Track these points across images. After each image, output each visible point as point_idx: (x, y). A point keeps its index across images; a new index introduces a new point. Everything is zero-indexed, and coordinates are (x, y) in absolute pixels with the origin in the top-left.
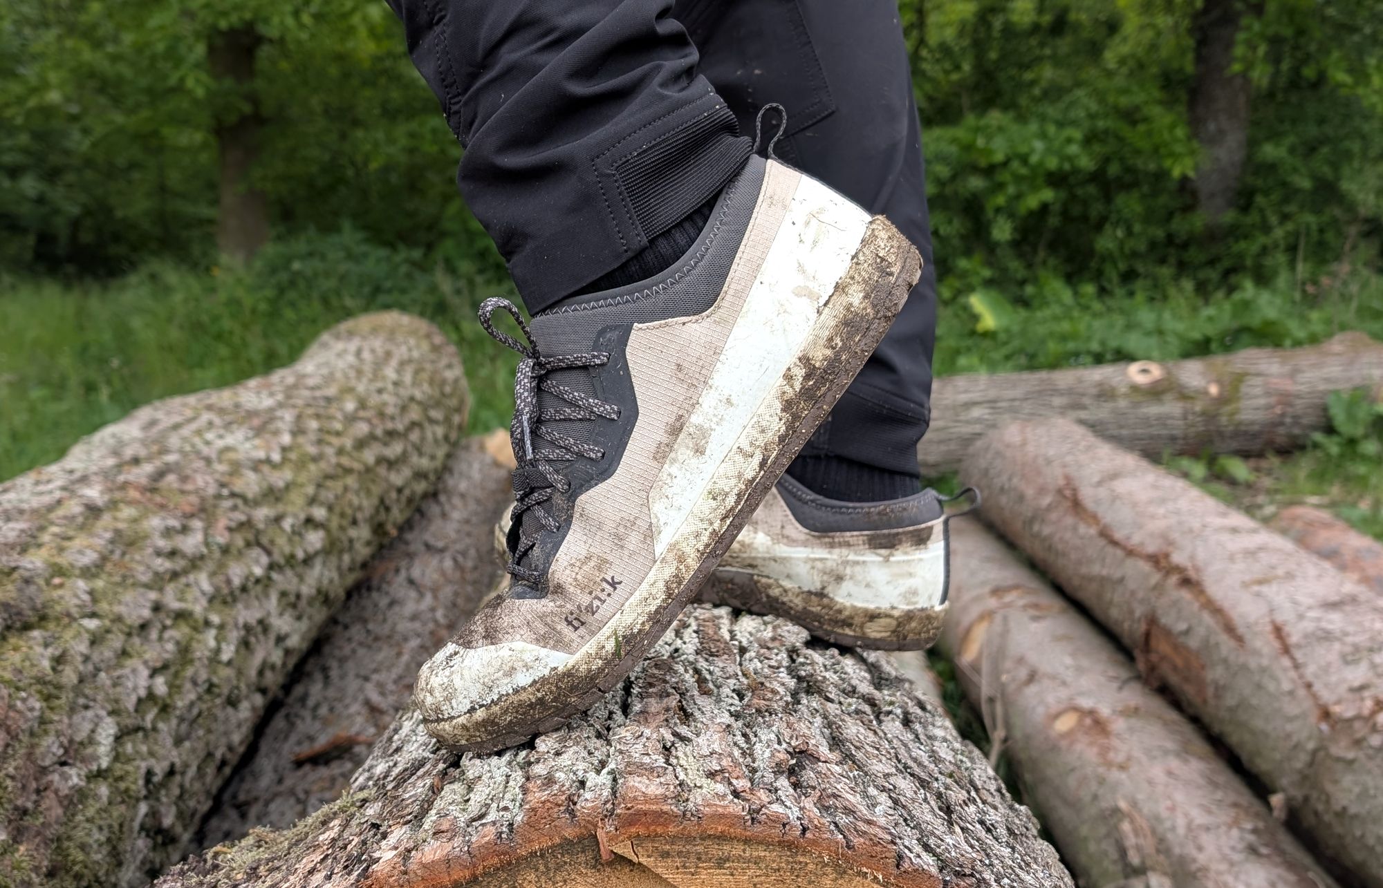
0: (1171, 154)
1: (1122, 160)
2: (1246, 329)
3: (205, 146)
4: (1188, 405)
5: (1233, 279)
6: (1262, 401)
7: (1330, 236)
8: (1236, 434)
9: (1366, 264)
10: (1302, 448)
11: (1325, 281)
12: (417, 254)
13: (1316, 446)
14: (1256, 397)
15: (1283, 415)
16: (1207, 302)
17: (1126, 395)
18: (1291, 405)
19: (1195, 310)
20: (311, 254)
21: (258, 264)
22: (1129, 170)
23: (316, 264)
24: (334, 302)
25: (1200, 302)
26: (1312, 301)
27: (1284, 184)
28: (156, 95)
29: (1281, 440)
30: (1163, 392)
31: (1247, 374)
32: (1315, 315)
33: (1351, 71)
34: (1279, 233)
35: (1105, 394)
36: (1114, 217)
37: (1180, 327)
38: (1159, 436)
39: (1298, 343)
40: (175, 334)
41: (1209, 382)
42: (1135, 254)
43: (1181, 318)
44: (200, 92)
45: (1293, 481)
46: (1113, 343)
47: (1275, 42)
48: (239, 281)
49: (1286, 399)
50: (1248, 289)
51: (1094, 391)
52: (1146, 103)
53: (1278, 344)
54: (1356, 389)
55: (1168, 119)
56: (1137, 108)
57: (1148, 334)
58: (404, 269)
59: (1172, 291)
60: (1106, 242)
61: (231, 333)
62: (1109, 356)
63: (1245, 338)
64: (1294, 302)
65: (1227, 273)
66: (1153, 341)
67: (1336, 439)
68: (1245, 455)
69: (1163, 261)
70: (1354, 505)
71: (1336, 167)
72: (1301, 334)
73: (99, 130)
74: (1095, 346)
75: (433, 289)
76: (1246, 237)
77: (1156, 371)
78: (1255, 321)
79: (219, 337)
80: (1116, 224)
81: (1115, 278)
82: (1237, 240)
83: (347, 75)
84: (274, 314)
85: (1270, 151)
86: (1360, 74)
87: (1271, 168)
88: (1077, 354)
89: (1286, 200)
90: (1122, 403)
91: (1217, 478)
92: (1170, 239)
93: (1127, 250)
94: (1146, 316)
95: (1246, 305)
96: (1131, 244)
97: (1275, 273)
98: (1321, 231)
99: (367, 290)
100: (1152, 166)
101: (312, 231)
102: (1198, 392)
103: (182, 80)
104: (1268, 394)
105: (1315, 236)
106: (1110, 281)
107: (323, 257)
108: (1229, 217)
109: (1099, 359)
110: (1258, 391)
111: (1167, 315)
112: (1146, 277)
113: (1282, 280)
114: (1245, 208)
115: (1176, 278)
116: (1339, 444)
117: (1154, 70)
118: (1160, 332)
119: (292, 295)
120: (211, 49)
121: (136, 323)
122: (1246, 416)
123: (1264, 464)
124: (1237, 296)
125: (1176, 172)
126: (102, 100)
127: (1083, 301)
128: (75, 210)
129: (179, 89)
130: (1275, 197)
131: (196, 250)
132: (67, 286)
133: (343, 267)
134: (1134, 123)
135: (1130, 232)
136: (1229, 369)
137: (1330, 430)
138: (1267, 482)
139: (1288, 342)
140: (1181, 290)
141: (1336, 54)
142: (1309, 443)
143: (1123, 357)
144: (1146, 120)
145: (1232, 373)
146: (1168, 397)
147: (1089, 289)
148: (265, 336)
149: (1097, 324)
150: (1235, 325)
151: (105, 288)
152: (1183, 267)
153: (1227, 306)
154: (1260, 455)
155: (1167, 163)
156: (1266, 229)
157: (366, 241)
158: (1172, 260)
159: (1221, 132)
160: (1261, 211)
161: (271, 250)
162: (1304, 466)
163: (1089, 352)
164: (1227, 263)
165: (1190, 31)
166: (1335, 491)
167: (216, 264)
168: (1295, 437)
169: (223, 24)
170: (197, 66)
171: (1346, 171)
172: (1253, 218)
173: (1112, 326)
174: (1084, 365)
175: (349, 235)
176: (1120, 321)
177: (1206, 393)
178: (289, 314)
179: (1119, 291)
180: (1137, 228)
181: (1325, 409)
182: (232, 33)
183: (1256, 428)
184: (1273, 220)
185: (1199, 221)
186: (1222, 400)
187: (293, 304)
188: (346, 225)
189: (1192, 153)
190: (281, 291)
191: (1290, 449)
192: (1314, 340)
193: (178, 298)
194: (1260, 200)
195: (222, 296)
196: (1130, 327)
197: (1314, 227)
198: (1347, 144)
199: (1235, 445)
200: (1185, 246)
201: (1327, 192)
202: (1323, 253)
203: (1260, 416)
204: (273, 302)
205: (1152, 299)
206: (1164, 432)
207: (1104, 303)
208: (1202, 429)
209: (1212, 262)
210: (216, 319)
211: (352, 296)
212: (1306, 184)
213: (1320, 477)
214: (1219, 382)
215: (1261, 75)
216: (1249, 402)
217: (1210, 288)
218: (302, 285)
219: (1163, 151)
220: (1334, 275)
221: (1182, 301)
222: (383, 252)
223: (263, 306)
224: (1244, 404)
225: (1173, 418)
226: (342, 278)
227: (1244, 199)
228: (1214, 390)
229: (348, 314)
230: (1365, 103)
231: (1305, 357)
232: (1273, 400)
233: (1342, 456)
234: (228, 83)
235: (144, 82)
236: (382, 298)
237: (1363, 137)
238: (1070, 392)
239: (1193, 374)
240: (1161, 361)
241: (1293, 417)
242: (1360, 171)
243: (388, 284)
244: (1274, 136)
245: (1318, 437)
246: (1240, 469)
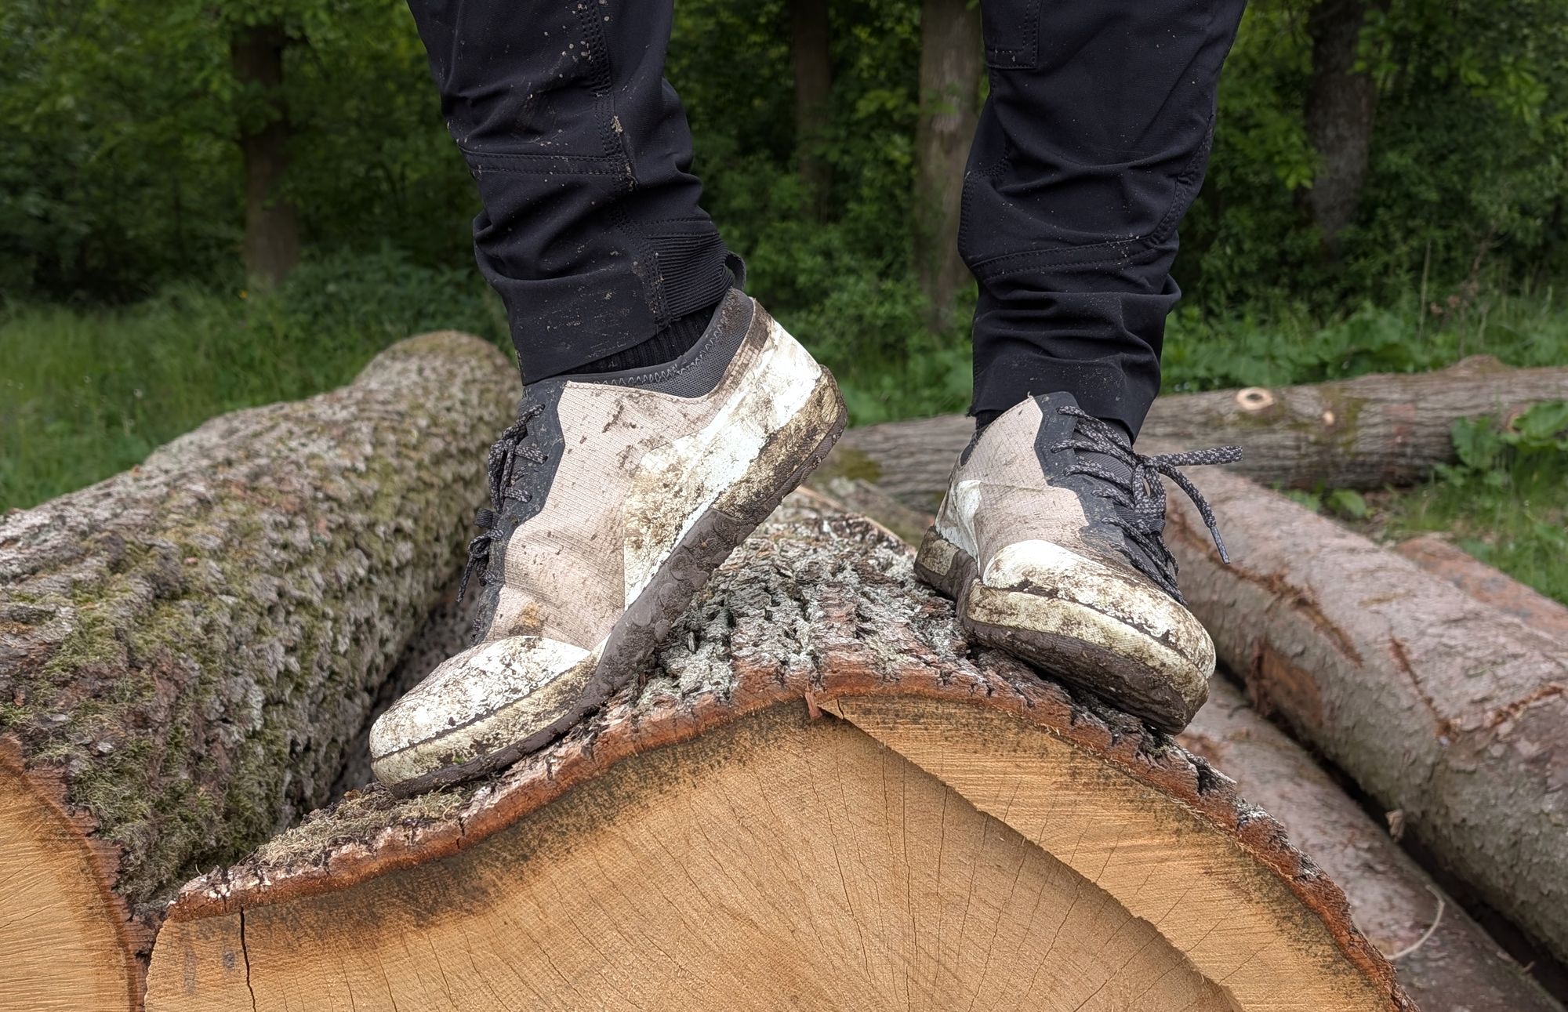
0: (1287, 163)
1: (1233, 170)
2: (1366, 353)
3: (225, 158)
4: (1302, 435)
5: (1351, 301)
6: (1381, 430)
7: (1457, 254)
8: (1352, 466)
9: (1496, 284)
10: (1424, 480)
11: (1452, 300)
12: (462, 275)
13: (1439, 478)
14: (1375, 425)
15: (1404, 445)
16: (1322, 326)
17: (1234, 424)
18: (1413, 434)
19: (1309, 334)
20: (347, 276)
21: (290, 286)
22: (1240, 181)
23: (353, 285)
24: (374, 328)
25: (1315, 325)
26: (1437, 322)
27: (1408, 196)
28: (177, 101)
29: (1399, 472)
30: (1276, 420)
31: (1366, 400)
32: (1439, 339)
33: (1483, 71)
34: (1402, 249)
35: (1212, 422)
36: (1222, 233)
37: (1293, 352)
38: (1271, 468)
39: (1420, 368)
40: (201, 361)
41: (1325, 410)
42: (1244, 274)
43: (1295, 343)
44: (226, 95)
45: (1415, 513)
46: (1221, 370)
47: (1401, 39)
48: (270, 305)
49: (1407, 427)
50: (1369, 310)
51: (1200, 419)
52: (1258, 105)
53: (1399, 370)
54: (1482, 415)
55: (1283, 124)
56: (1250, 112)
57: (1259, 358)
58: (449, 290)
59: (1285, 314)
60: (1212, 261)
61: (262, 362)
62: (1217, 382)
63: (1364, 363)
64: (1417, 325)
65: (1344, 295)
66: (1265, 365)
67: (1460, 469)
68: (1362, 489)
69: (1275, 282)
70: (1479, 539)
71: (1466, 176)
72: (1425, 359)
73: (111, 141)
74: (1201, 373)
75: (481, 313)
76: (1366, 255)
77: (1267, 398)
78: (1375, 345)
79: (249, 366)
80: (1224, 242)
81: (1223, 300)
82: (1357, 259)
83: (383, 78)
84: (309, 341)
85: (1394, 160)
86: (1495, 73)
87: (1396, 177)
88: (1182, 381)
89: (1411, 214)
90: (1231, 432)
91: (1331, 510)
92: (1283, 254)
93: (1236, 269)
94: (1256, 340)
95: (1366, 326)
96: (1240, 262)
97: (1400, 293)
98: (1448, 247)
99: (408, 314)
100: (1265, 178)
101: (346, 250)
102: (1311, 417)
103: (206, 82)
104: (1388, 422)
105: (1442, 255)
106: (1218, 303)
107: (360, 280)
108: (1348, 232)
109: (1205, 386)
110: (1377, 419)
111: (1279, 339)
112: (1257, 298)
113: (1405, 301)
114: (1365, 224)
115: (1289, 299)
116: (1464, 475)
117: (1269, 71)
118: (1273, 358)
119: (328, 320)
120: (234, 49)
121: (159, 351)
122: (1360, 447)
123: (1381, 498)
124: (1354, 317)
125: (1291, 183)
126: (116, 106)
127: (1190, 325)
128: (84, 230)
129: (204, 91)
130: (1397, 211)
131: (221, 271)
132: (80, 313)
133: (381, 291)
134: (1245, 130)
135: (1239, 251)
136: (1347, 394)
137: (1455, 461)
138: (1386, 516)
139: (1410, 368)
140: (1294, 312)
141: (1469, 51)
142: (1432, 474)
143: (1231, 383)
144: (1258, 126)
145: (1349, 399)
146: (1276, 426)
147: (1195, 311)
148: (300, 365)
149: (1202, 348)
150: (1354, 348)
151: (120, 316)
152: (1295, 288)
153: (1345, 328)
154: (1379, 489)
155: (1281, 173)
156: (1388, 245)
157: (405, 260)
158: (1285, 280)
159: (1340, 138)
160: (1383, 225)
161: (303, 270)
162: (1427, 497)
163: (1195, 378)
164: (1345, 283)
165: (1308, 29)
166: (1459, 525)
167: (245, 289)
168: (1418, 468)
169: (251, 20)
170: (220, 66)
171: (1477, 181)
172: (1375, 233)
173: (1220, 351)
174: (1190, 391)
175: (388, 255)
176: (1228, 346)
177: (1321, 419)
178: (325, 341)
179: (1226, 314)
180: (1247, 246)
181: (1450, 437)
182: (260, 30)
183: (1375, 458)
184: (1397, 236)
185: (1314, 237)
186: (1337, 429)
187: (328, 330)
188: (385, 244)
189: (1310, 161)
190: (316, 315)
191: (1409, 482)
192: (1437, 364)
193: (204, 323)
194: (1381, 211)
195: (252, 322)
196: (1237, 351)
197: (1441, 242)
198: (1479, 151)
199: (1351, 477)
200: (1299, 265)
201: (1456, 205)
202: (1448, 272)
203: (1378, 446)
204: (306, 328)
205: (1263, 322)
206: (1276, 463)
207: (1211, 327)
208: (1315, 459)
209: (1328, 283)
210: (245, 346)
211: (392, 322)
212: (1434, 196)
213: (1442, 512)
214: (1333, 410)
215: (1385, 77)
216: (1366, 430)
217: (1327, 309)
218: (337, 308)
219: (1277, 159)
220: (1462, 295)
221: (1295, 323)
222: (425, 273)
223: (297, 332)
224: (1360, 433)
225: (1285, 447)
226: (381, 302)
227: (1365, 213)
228: (1329, 417)
229: (388, 340)
230: (1500, 105)
231: (1429, 383)
232: (1393, 429)
233: (1465, 487)
234: (256, 86)
235: (164, 87)
236: (424, 323)
237: (1497, 145)
238: (1174, 420)
239: (1307, 400)
240: (1273, 387)
241: (1415, 446)
242: (1494, 182)
243: (432, 308)
244: (1399, 143)
245: (1441, 467)
246: (1355, 503)
